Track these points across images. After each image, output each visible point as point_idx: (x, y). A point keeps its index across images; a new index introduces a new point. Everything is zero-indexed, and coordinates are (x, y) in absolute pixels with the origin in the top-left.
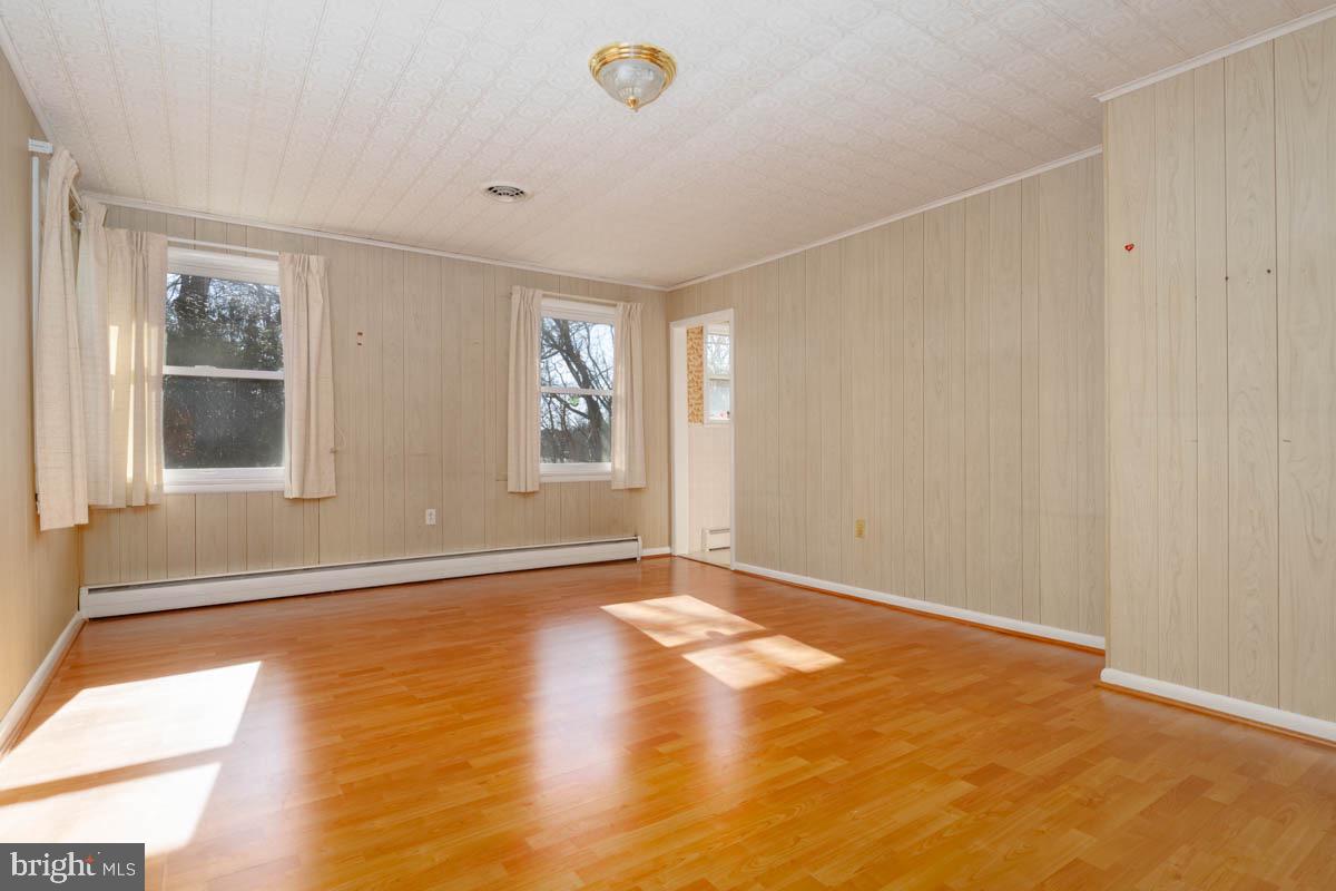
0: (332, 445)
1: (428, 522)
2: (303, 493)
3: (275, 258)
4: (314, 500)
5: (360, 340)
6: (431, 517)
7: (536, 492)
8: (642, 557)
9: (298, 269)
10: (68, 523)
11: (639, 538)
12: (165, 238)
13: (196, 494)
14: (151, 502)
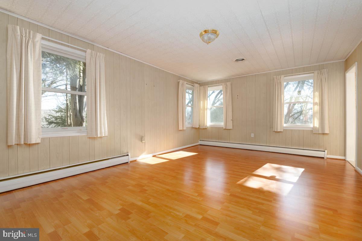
0: (232, 119)
1: (252, 136)
2: (226, 128)
3: (222, 85)
4: (228, 129)
5: (238, 97)
6: (252, 135)
7: (282, 132)
8: (327, 158)
9: (226, 86)
10: (182, 129)
11: (326, 151)
12: (207, 86)
13: (212, 128)
14: (206, 128)
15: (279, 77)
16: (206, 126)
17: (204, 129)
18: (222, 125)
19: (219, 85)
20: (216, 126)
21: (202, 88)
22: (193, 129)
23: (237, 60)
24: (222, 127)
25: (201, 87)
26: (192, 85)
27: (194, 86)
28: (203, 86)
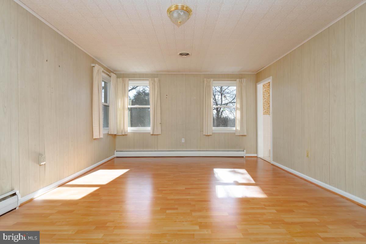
0: (160, 122)
1: (182, 142)
2: (153, 133)
3: (148, 80)
4: (156, 135)
5: (167, 97)
6: (183, 140)
7: (211, 135)
8: (246, 157)
9: (153, 82)
10: (98, 137)
11: (245, 151)
12: (128, 79)
13: (134, 133)
14: (126, 134)
15: (209, 80)
16: (126, 131)
17: (123, 135)
18: (148, 130)
19: (143, 80)
20: (139, 132)
21: (120, 80)
22: (109, 136)
23: (181, 54)
24: (149, 132)
25: (118, 79)
26: (108, 75)
27: (110, 77)
28: (121, 79)
